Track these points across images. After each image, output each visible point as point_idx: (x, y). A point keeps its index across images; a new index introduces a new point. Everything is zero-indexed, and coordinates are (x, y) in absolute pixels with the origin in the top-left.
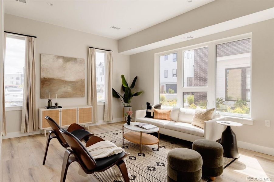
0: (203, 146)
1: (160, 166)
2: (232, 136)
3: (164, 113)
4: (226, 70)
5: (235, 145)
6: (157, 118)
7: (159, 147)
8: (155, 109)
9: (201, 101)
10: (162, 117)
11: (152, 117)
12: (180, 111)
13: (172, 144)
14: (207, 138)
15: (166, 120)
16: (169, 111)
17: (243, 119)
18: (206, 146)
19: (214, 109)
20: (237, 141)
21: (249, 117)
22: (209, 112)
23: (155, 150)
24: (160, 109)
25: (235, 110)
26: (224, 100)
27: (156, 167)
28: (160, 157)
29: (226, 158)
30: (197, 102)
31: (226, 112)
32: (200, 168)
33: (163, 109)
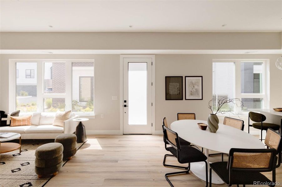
0: (63, 139)
1: (25, 165)
2: (83, 128)
3: (24, 119)
4: (80, 77)
5: (84, 134)
6: (16, 125)
7: (21, 151)
8: (11, 117)
9: (59, 104)
10: (22, 123)
11: (9, 125)
12: (42, 116)
13: (34, 146)
14: (66, 133)
15: (26, 125)
16: (30, 117)
17: (90, 115)
18: (65, 138)
19: (70, 111)
20: (86, 131)
21: (92, 114)
22: (67, 114)
23: (16, 156)
24: (18, 116)
25: (86, 109)
26: (78, 101)
27: (21, 167)
28: (23, 159)
29: (79, 144)
30: (55, 105)
31: (79, 112)
32: (62, 153)
33: (21, 116)
